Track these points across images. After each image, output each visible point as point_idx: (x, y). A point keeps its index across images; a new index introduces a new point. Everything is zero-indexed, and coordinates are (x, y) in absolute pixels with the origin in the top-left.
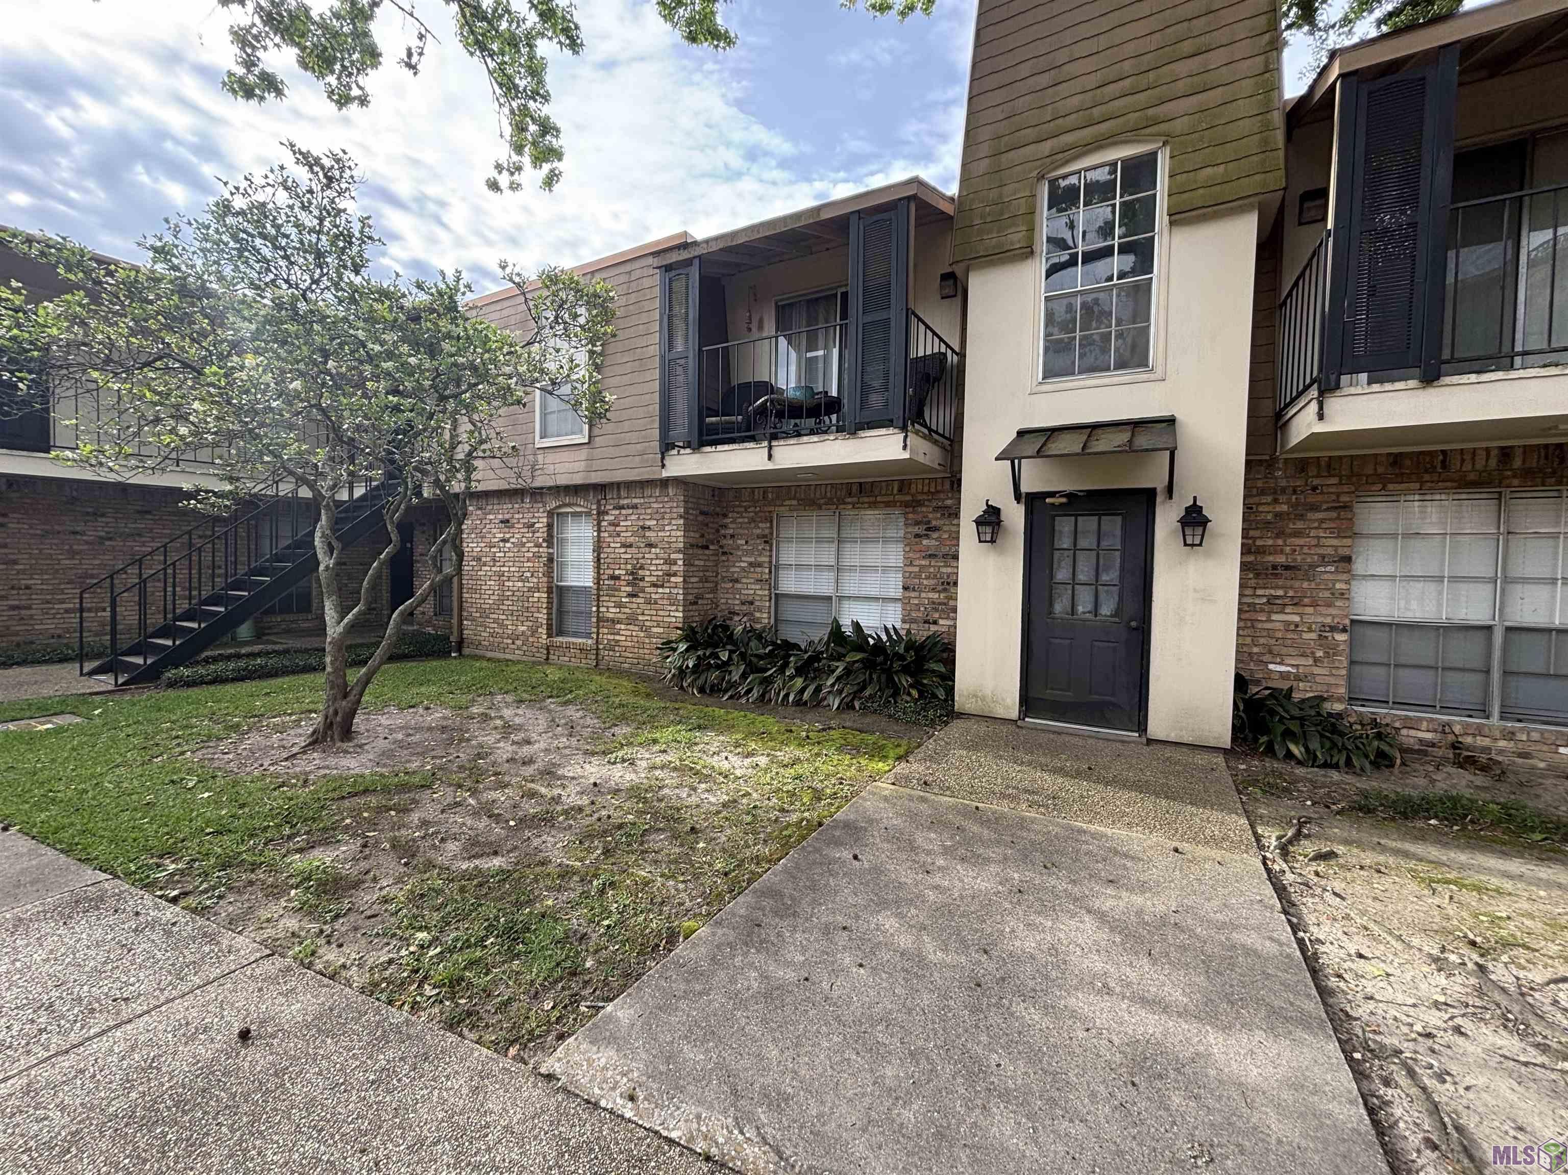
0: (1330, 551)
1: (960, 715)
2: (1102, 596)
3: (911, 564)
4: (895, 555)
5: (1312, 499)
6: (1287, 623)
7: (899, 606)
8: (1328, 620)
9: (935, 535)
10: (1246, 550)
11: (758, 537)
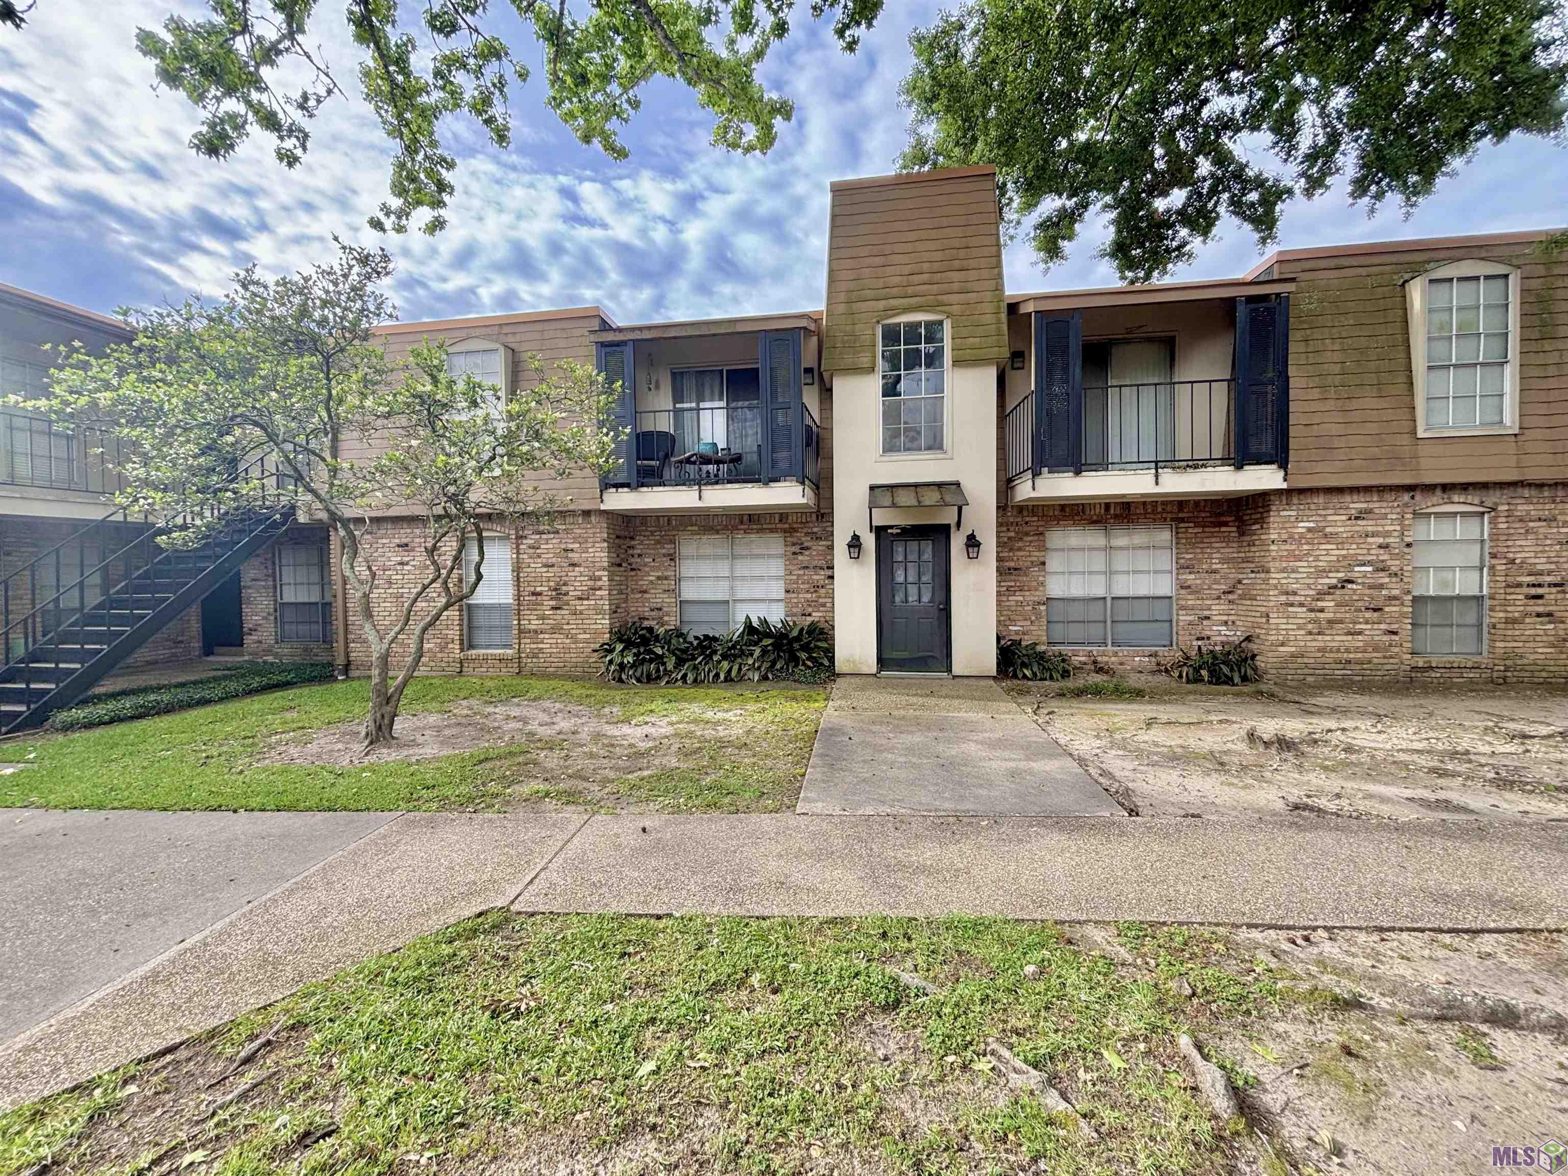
0: (1035, 559)
1: (839, 675)
2: (923, 591)
3: (791, 574)
4: (776, 567)
5: (1026, 529)
6: (1017, 601)
7: (782, 604)
8: (1036, 599)
9: (807, 553)
10: (999, 559)
11: (664, 555)
